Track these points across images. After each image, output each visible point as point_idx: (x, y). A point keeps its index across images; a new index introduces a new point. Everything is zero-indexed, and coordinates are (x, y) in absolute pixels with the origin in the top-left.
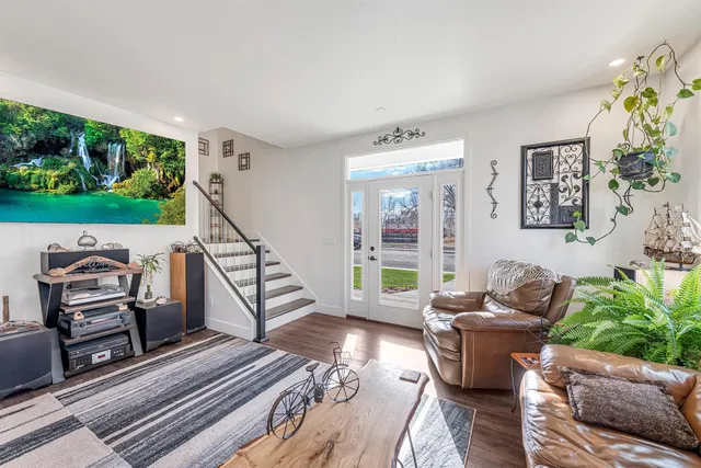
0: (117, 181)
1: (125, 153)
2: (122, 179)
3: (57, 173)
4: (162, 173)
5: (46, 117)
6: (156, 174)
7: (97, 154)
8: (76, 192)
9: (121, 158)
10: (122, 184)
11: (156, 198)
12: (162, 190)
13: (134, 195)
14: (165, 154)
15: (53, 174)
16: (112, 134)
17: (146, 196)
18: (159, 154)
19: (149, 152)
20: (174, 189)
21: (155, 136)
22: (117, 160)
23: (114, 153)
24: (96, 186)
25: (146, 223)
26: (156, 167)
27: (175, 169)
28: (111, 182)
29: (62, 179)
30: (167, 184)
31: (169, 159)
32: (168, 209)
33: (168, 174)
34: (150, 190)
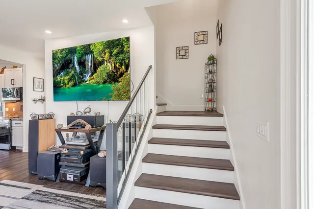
0: (90, 77)
1: (94, 58)
2: (92, 74)
3: (68, 77)
4: (113, 65)
5: (64, 52)
6: (109, 67)
7: (82, 64)
8: (74, 85)
9: (91, 63)
10: (92, 77)
11: (110, 83)
12: (113, 78)
13: (98, 83)
14: (115, 51)
15: (67, 78)
16: (87, 49)
17: (104, 83)
18: (111, 53)
19: (105, 53)
20: (121, 75)
21: (109, 41)
22: (90, 64)
23: (88, 61)
24: (82, 81)
25: (105, 100)
26: (110, 62)
27: (122, 60)
28: (87, 78)
29: (70, 80)
30: (117, 72)
31: (118, 54)
32: (118, 90)
33: (117, 65)
34: (106, 78)
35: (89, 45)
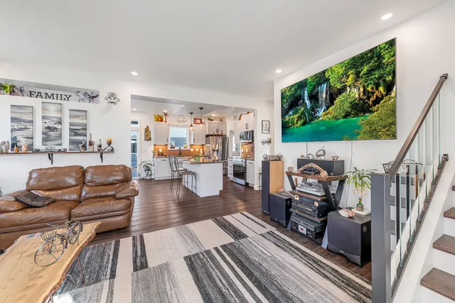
0: (324, 111)
1: (330, 87)
2: (328, 108)
3: (297, 115)
4: (362, 90)
5: (293, 89)
6: (355, 93)
7: (314, 97)
8: (304, 124)
9: (327, 93)
10: (328, 111)
11: (356, 115)
12: (361, 108)
13: (336, 118)
14: (365, 69)
15: (296, 116)
16: (321, 78)
17: (345, 117)
18: (357, 75)
19: (348, 77)
20: (377, 101)
21: (354, 59)
22: (324, 96)
23: (322, 92)
24: (313, 117)
25: (347, 139)
26: (355, 86)
27: (380, 78)
28: (321, 113)
29: (299, 118)
30: (369, 98)
31: (370, 72)
32: (371, 124)
33: (369, 89)
34: (349, 110)
35: (324, 72)
